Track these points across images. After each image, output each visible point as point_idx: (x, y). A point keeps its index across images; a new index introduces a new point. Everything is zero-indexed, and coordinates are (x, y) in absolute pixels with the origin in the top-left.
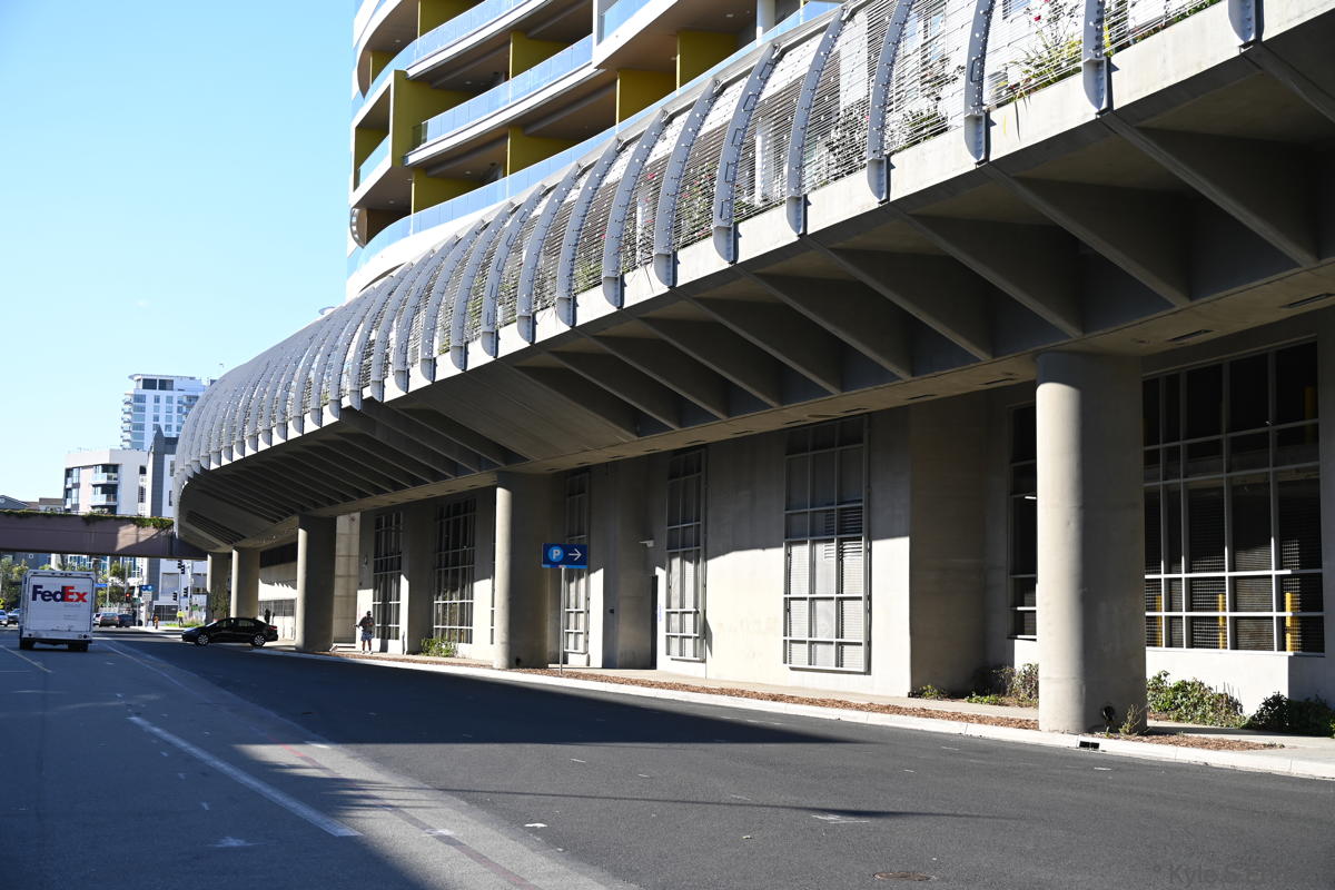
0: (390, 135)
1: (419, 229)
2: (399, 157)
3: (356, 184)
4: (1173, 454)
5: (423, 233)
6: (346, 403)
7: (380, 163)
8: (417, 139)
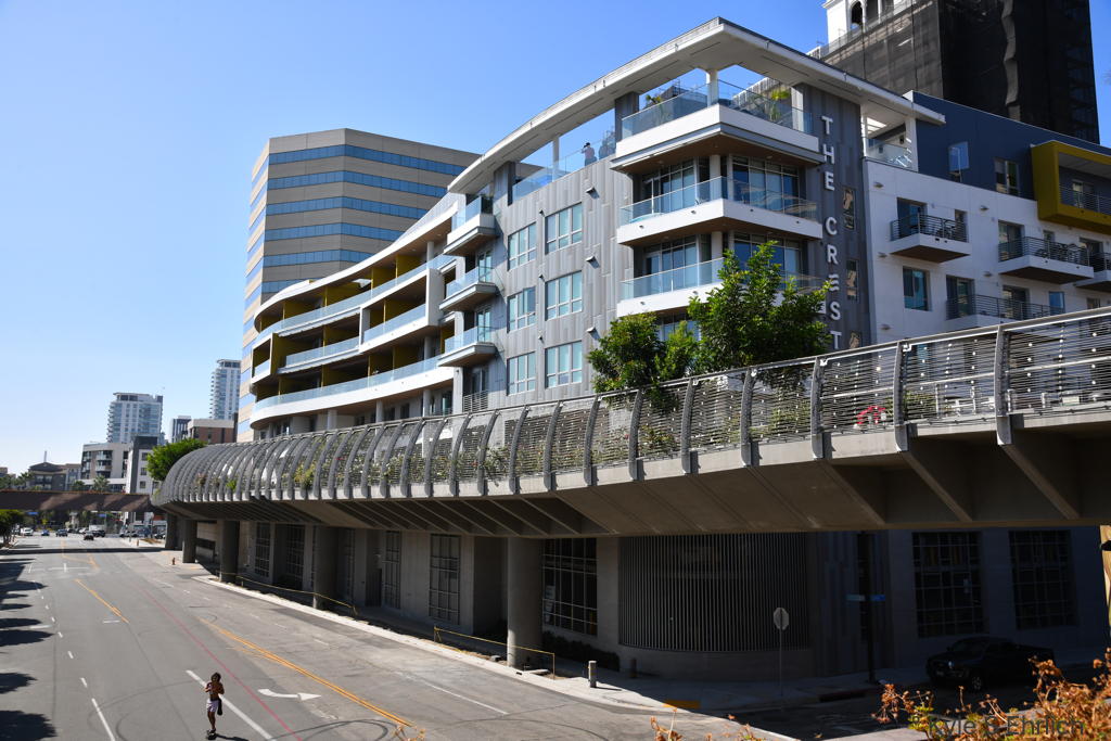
0: (270, 361)
1: (283, 402)
2: (274, 368)
3: (253, 375)
4: (558, 559)
5: (285, 405)
6: (253, 494)
7: (264, 371)
8: (283, 364)
